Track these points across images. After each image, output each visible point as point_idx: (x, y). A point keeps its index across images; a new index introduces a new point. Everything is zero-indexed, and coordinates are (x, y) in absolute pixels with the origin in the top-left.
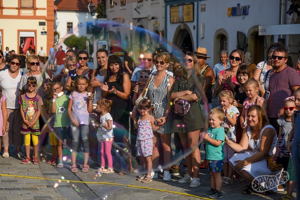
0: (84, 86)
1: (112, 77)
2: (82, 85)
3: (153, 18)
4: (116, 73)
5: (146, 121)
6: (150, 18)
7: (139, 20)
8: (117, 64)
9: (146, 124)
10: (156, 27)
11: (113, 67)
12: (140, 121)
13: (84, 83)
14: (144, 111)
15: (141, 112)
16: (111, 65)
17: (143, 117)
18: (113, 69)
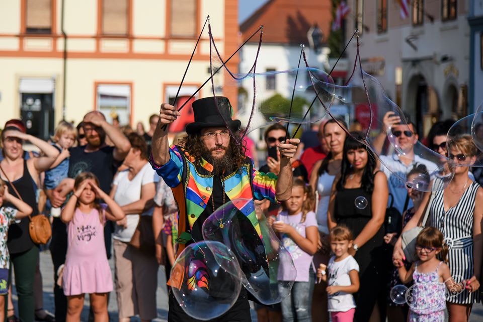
0: (299, 200)
1: (352, 177)
2: (295, 200)
3: (445, 59)
4: (360, 170)
5: (432, 275)
6: (438, 59)
7: (415, 62)
8: (363, 151)
9: (433, 279)
10: (451, 78)
11: (355, 157)
12: (419, 274)
13: (298, 195)
14: (427, 252)
15: (421, 254)
16: (351, 153)
17: (425, 264)
18: (355, 161)
